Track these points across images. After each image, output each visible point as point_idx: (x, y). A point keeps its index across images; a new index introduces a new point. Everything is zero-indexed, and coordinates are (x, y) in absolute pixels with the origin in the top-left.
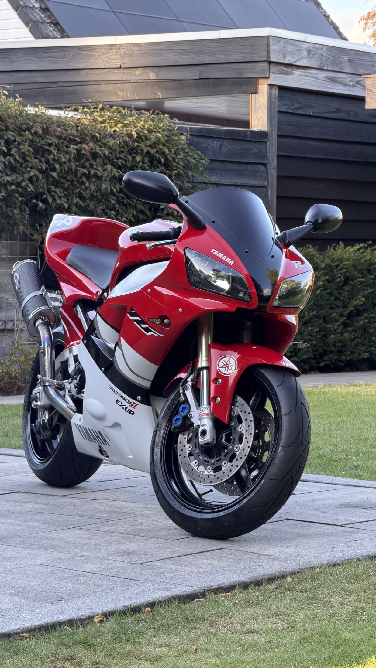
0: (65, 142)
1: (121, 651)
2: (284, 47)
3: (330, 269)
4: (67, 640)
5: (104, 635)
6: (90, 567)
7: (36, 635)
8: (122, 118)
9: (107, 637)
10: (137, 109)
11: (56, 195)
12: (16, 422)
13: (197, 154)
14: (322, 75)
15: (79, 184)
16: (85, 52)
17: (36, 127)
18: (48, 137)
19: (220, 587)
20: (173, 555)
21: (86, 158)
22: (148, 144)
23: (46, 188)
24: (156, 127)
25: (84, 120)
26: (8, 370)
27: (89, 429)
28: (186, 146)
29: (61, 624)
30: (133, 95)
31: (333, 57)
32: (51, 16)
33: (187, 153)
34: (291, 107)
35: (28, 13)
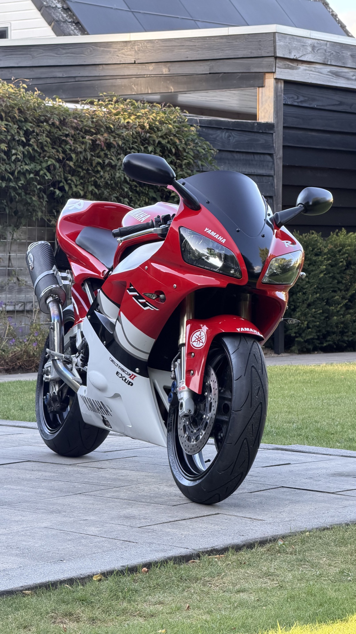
0: (81, 133)
1: (117, 608)
2: (289, 43)
3: (332, 254)
4: (67, 597)
5: (102, 593)
6: (93, 530)
7: (38, 593)
8: (135, 110)
9: (105, 594)
10: (149, 102)
11: (72, 183)
12: (31, 397)
13: (206, 144)
14: (326, 69)
15: (94, 173)
16: (102, 49)
17: (53, 119)
18: (65, 128)
19: (214, 549)
20: (171, 520)
21: (101, 149)
22: (160, 135)
23: (63, 177)
24: (167, 118)
25: (99, 112)
26: (27, 349)
27: (93, 400)
28: (195, 137)
29: (62, 582)
30: (147, 89)
31: (336, 52)
32: (72, 16)
33: (197, 143)
34: (296, 101)
35: (51, 13)
